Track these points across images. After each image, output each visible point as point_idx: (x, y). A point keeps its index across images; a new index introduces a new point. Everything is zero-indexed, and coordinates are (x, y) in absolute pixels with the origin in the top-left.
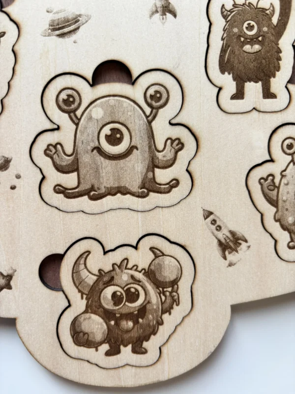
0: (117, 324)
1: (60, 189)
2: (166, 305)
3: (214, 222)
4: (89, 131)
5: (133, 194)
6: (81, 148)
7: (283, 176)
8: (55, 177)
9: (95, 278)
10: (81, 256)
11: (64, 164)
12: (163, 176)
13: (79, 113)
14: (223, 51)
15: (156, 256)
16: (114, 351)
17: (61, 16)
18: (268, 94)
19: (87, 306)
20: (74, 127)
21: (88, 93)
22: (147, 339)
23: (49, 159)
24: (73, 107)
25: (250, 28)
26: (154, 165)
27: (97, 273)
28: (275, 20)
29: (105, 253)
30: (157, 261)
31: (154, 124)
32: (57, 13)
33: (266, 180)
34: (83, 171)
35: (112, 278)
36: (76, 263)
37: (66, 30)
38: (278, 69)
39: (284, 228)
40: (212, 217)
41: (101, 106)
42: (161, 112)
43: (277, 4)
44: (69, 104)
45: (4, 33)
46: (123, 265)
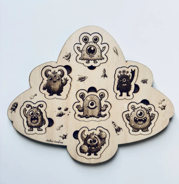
0: (91, 148)
1: (79, 116)
3: (114, 124)
4: (86, 102)
5: (96, 117)
6: (84, 106)
7: (131, 114)
8: (78, 113)
9: (86, 137)
10: (83, 131)
11: (80, 110)
12: (103, 113)
13: (84, 98)
14: (118, 85)
15: (101, 132)
16: (89, 155)
17: (81, 77)
18: (128, 95)
19: (84, 143)
20: (83, 101)
21: (86, 94)
22: (98, 152)
23: (77, 109)
25: (124, 80)
26: (101, 110)
27: (87, 135)
28: (130, 78)
29: (89, 131)
30: (101, 133)
31: (101, 101)
32: (80, 76)
33: (127, 115)
34: (84, 112)
35: (90, 137)
36: (82, 133)
37: (82, 80)
38: (131, 89)
39: (131, 126)
40: (114, 123)
41: (89, 97)
42: (103, 99)
43: (131, 74)
44: (82, 96)
45: (68, 80)
46: (93, 134)
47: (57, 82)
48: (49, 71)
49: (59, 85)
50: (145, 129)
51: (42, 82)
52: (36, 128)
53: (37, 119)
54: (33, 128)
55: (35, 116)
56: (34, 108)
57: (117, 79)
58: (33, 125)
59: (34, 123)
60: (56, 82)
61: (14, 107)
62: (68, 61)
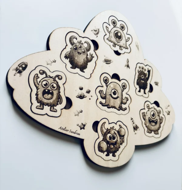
1: (101, 103)
2: (121, 142)
3: (133, 121)
4: (109, 90)
5: (117, 109)
6: (107, 93)
7: (146, 113)
8: (100, 99)
9: (106, 130)
10: (103, 123)
11: (103, 96)
12: (124, 106)
13: (108, 84)
15: (120, 128)
17: (107, 58)
18: (145, 93)
19: (103, 139)
21: (111, 80)
22: (116, 152)
24: (107, 82)
25: (143, 77)
28: (147, 76)
29: (109, 124)
30: (120, 129)
31: (123, 92)
32: (106, 57)
33: (143, 113)
34: (107, 100)
35: (110, 132)
36: (102, 125)
37: (108, 62)
38: (147, 88)
39: (146, 127)
40: (132, 120)
42: (125, 90)
43: (148, 73)
44: (106, 81)
45: (94, 57)
46: (112, 128)
47: (82, 54)
48: (74, 38)
49: (84, 60)
50: (156, 132)
51: (65, 48)
52: (48, 106)
53: (52, 94)
54: (44, 106)
55: (49, 88)
56: (50, 77)
57: (137, 74)
58: (45, 101)
59: (46, 98)
60: (80, 53)
61: (21, 68)
62: (96, 36)
